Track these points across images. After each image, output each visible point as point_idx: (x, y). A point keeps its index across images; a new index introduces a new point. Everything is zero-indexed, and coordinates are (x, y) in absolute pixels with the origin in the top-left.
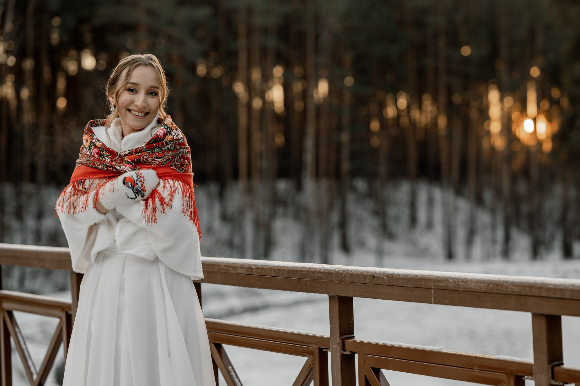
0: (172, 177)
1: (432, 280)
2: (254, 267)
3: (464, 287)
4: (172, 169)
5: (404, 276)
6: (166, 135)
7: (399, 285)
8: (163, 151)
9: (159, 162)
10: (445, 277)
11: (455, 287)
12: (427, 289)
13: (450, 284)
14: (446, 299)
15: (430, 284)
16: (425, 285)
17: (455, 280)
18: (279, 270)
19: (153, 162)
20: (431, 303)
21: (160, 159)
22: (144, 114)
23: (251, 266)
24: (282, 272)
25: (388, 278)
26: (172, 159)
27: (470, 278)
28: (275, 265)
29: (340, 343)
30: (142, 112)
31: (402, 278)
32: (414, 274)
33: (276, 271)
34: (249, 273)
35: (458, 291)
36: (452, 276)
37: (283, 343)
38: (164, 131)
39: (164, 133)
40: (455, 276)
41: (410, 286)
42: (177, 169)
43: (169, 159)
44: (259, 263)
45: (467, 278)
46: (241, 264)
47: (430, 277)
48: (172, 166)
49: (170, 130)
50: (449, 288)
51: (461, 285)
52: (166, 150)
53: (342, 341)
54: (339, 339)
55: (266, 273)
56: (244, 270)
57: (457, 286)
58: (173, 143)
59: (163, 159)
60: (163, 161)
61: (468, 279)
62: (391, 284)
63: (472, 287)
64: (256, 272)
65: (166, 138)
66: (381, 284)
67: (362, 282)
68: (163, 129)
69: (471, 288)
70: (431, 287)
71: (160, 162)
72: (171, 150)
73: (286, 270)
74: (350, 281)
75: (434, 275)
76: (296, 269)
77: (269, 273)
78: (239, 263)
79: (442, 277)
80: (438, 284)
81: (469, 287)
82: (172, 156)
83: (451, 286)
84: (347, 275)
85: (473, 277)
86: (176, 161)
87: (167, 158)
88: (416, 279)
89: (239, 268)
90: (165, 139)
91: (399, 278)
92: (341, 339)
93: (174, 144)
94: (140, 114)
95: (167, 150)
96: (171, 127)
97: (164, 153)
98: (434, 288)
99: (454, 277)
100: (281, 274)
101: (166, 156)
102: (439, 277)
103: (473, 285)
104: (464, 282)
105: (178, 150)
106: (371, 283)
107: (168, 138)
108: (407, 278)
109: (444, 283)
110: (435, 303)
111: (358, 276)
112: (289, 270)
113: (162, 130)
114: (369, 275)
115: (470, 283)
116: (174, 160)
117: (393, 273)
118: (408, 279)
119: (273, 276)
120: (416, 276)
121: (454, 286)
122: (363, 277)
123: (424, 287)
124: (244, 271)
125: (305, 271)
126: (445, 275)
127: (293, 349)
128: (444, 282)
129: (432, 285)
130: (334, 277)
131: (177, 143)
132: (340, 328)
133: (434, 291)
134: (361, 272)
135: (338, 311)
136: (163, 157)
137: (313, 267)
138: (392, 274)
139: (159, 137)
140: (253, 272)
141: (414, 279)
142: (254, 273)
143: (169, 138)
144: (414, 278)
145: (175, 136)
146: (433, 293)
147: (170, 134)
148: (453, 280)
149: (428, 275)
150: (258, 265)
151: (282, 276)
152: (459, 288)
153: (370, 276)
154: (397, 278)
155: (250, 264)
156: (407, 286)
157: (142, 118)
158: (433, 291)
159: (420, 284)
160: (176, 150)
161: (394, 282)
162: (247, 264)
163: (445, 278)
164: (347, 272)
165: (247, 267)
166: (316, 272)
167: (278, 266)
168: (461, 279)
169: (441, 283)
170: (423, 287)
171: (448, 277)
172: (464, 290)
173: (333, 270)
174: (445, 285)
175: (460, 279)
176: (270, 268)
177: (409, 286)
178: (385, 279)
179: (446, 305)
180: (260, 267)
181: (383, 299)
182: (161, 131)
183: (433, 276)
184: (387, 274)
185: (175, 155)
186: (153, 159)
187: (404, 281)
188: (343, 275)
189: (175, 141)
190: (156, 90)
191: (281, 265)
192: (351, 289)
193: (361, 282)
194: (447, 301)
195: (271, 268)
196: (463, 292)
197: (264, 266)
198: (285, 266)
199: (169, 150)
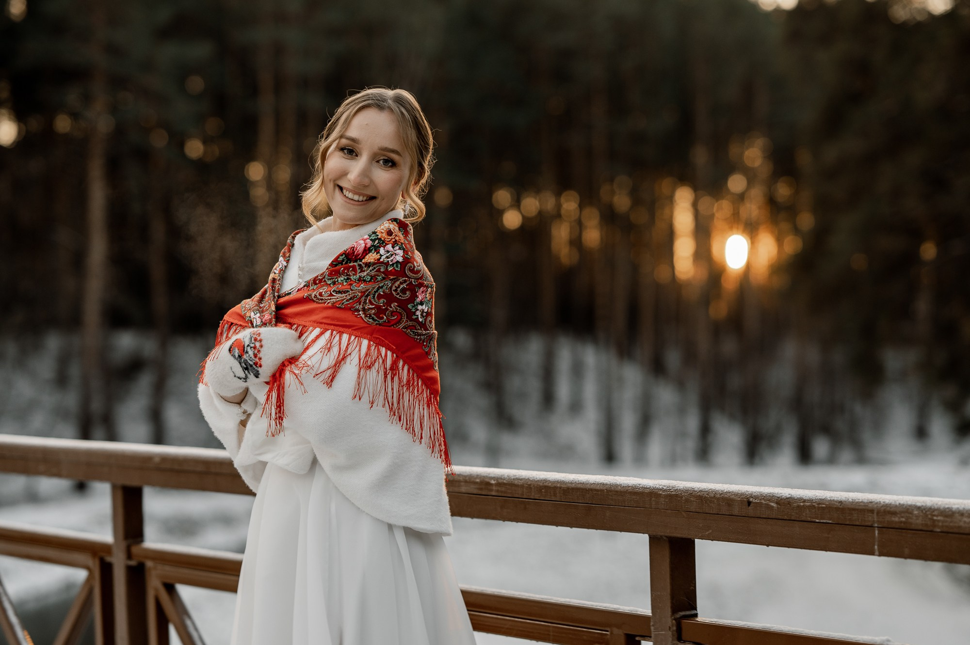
0: (350, 330)
1: (876, 511)
2: (493, 482)
3: (945, 524)
4: (356, 316)
5: (814, 502)
6: (368, 252)
7: (803, 519)
8: (352, 282)
9: (338, 299)
10: (903, 505)
11: (926, 525)
12: (864, 527)
13: (914, 518)
14: (907, 547)
15: (870, 518)
16: (860, 520)
17: (926, 512)
18: (546, 487)
19: (329, 298)
20: (871, 553)
21: (342, 294)
22: (365, 198)
23: (487, 480)
24: (552, 492)
25: (779, 507)
26: (361, 297)
27: (958, 508)
28: (538, 479)
29: (673, 626)
30: (359, 194)
31: (809, 506)
32: (835, 499)
33: (541, 490)
34: (483, 493)
35: (931, 531)
36: (919, 504)
37: (550, 624)
38: (366, 244)
39: (365, 247)
40: (924, 504)
41: (828, 521)
42: (366, 316)
43: (356, 297)
44: (504, 475)
45: (952, 508)
46: (465, 476)
47: (870, 505)
48: (358, 311)
49: (378, 245)
50: (913, 527)
51: (938, 521)
52: (355, 279)
53: (677, 623)
54: (669, 620)
55: (518, 494)
56: (472, 486)
57: (929, 523)
58: (373, 270)
59: (346, 296)
60: (345, 299)
61: (954, 510)
62: (786, 517)
63: (962, 524)
64: (498, 491)
65: (367, 257)
66: (764, 516)
67: (724, 513)
68: (367, 239)
69: (960, 527)
70: (872, 525)
71: (340, 299)
72: (365, 281)
73: (560, 488)
74: (698, 510)
75: (878, 501)
76: (582, 487)
77: (525, 493)
78: (462, 474)
79: (896, 506)
80: (888, 518)
81: (957, 525)
82: (363, 293)
83: (918, 522)
84: (692, 499)
85: (963, 506)
86: (370, 301)
87: (354, 295)
88: (840, 508)
89: (462, 484)
90: (364, 258)
91: (803, 505)
92: (675, 619)
93: (375, 270)
94: (356, 197)
95: (358, 280)
96: (382, 239)
97: (351, 285)
98: (880, 526)
99: (922, 506)
100: (551, 496)
101: (352, 290)
102: (890, 504)
103: (965, 522)
104: (946, 516)
105: (378, 281)
106: (743, 515)
107: (369, 257)
108: (820, 506)
109: (902, 517)
110: (880, 555)
111: (716, 501)
112: (568, 488)
113: (364, 240)
114: (739, 499)
115: (959, 518)
116: (366, 300)
117: (790, 496)
118: (823, 507)
119: (533, 498)
120: (841, 502)
121: (923, 522)
122: (726, 503)
123: (857, 523)
124: (472, 489)
125: (602, 491)
126: (902, 502)
127: (570, 636)
128: (903, 515)
129: (875, 519)
130: (663, 503)
131: (382, 270)
132: (673, 597)
133: (879, 530)
134: (722, 494)
135: (669, 566)
136: (348, 291)
137: (618, 483)
138: (787, 498)
139: (354, 252)
140: (491, 490)
141: (836, 508)
142: (493, 493)
143: (371, 257)
144: (835, 506)
145: (383, 257)
146: (877, 534)
147: (375, 250)
148: (922, 511)
149: (866, 501)
150: (501, 479)
151: (553, 500)
152: (934, 526)
153: (742, 501)
154: (799, 506)
155: (484, 477)
156: (822, 521)
157: (358, 205)
158: (877, 532)
159: (849, 517)
160: (374, 282)
161: (793, 514)
162: (478, 476)
163: (904, 507)
164: (691, 494)
165: (478, 480)
166: (624, 492)
167: (544, 480)
168: (938, 509)
169: (894, 517)
170: (855, 524)
171: (910, 506)
172: (945, 529)
173: (661, 489)
174: (903, 519)
175: (935, 510)
176: (526, 484)
177: (825, 521)
178: (773, 507)
179: (905, 558)
180: (506, 481)
181: (768, 546)
182: (362, 242)
183: (877, 503)
184: (778, 497)
185: (369, 290)
186: (331, 293)
187: (813, 511)
188: (684, 498)
189: (378, 265)
190: (394, 156)
191: (550, 479)
192: (701, 525)
193: (721, 513)
194: (907, 551)
195: (530, 485)
196: (943, 534)
197: (514, 479)
198: (558, 481)
199: (361, 280)
